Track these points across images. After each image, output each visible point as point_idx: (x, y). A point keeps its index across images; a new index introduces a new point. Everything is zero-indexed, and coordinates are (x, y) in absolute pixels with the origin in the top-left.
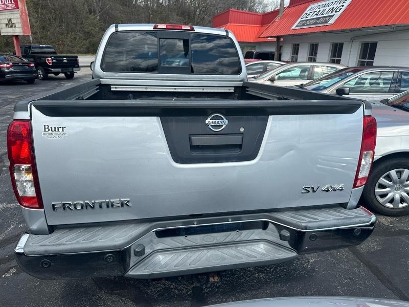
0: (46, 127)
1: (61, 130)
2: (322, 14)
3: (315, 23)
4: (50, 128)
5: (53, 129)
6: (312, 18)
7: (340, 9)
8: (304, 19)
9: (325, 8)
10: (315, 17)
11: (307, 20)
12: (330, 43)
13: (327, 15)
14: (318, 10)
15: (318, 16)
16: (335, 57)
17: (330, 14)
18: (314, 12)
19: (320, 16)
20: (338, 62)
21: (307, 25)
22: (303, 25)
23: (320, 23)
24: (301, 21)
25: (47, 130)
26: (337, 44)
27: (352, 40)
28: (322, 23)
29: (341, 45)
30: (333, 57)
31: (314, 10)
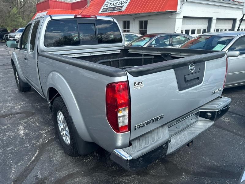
0: (135, 83)
1: (141, 83)
2: (116, 5)
3: (113, 10)
4: (136, 84)
5: (138, 84)
6: (110, 7)
7: (126, 3)
8: (105, 7)
9: (117, 2)
10: (112, 6)
11: (108, 8)
12: (122, 21)
13: (119, 6)
14: (113, 3)
15: (114, 6)
16: (126, 29)
17: (121, 5)
18: (111, 4)
19: (115, 6)
20: (128, 31)
21: (109, 11)
22: (106, 11)
23: (116, 10)
24: (103, 9)
25: (135, 85)
26: (126, 22)
27: (134, 19)
28: (118, 10)
29: (129, 22)
30: (125, 29)
31: (110, 3)
